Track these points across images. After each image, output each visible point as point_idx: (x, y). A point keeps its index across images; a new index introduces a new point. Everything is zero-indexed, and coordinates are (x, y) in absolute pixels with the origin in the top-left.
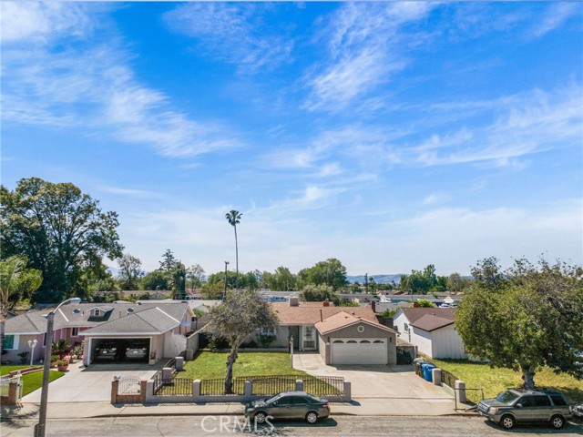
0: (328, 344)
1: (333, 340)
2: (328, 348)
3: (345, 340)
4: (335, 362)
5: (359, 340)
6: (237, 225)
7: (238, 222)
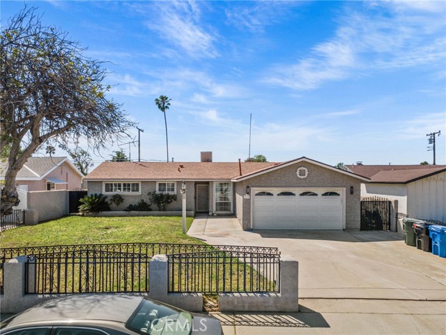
0: (247, 197)
1: (255, 190)
2: (247, 203)
3: (275, 191)
4: (259, 225)
5: (298, 191)
6: (166, 110)
7: (167, 107)
